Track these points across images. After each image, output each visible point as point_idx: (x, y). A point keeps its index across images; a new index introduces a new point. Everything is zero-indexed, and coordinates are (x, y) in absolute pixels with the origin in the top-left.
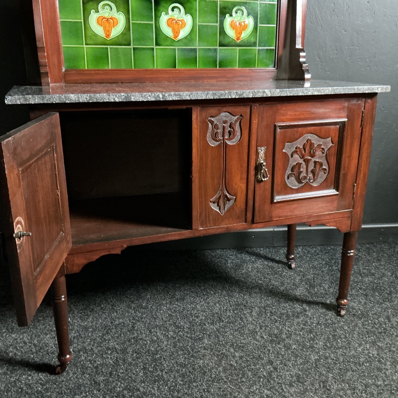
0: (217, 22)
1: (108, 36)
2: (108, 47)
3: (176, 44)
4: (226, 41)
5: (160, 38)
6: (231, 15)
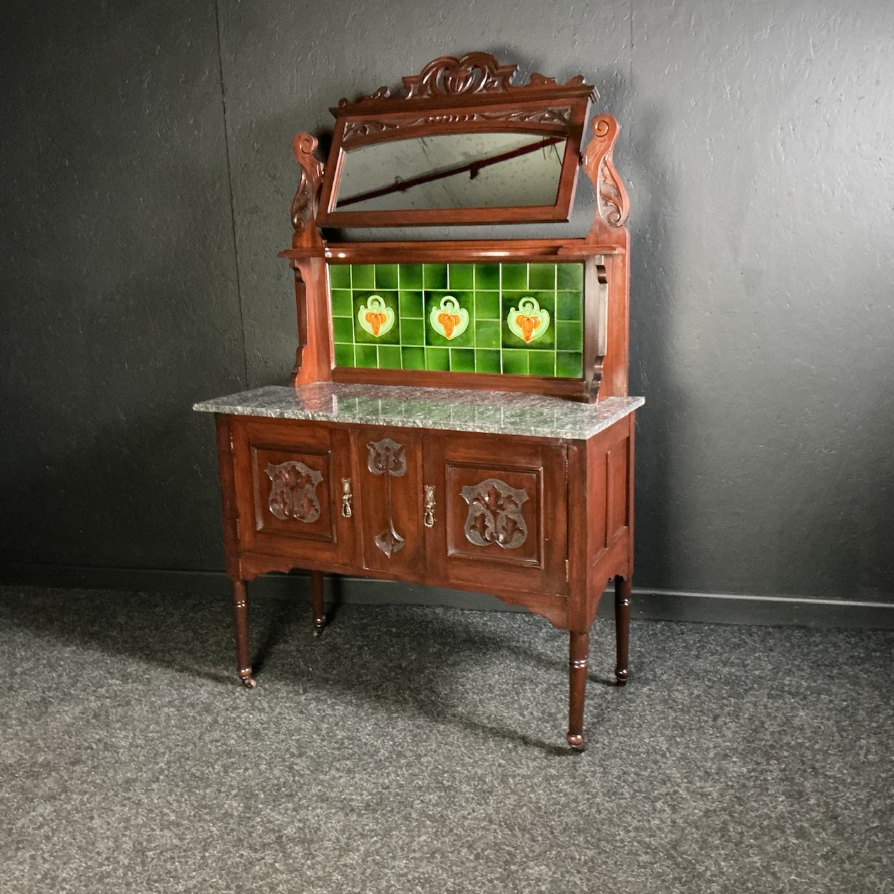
0: (499, 318)
1: (376, 333)
2: (377, 345)
3: (450, 343)
4: (512, 342)
5: (431, 337)
6: (517, 309)
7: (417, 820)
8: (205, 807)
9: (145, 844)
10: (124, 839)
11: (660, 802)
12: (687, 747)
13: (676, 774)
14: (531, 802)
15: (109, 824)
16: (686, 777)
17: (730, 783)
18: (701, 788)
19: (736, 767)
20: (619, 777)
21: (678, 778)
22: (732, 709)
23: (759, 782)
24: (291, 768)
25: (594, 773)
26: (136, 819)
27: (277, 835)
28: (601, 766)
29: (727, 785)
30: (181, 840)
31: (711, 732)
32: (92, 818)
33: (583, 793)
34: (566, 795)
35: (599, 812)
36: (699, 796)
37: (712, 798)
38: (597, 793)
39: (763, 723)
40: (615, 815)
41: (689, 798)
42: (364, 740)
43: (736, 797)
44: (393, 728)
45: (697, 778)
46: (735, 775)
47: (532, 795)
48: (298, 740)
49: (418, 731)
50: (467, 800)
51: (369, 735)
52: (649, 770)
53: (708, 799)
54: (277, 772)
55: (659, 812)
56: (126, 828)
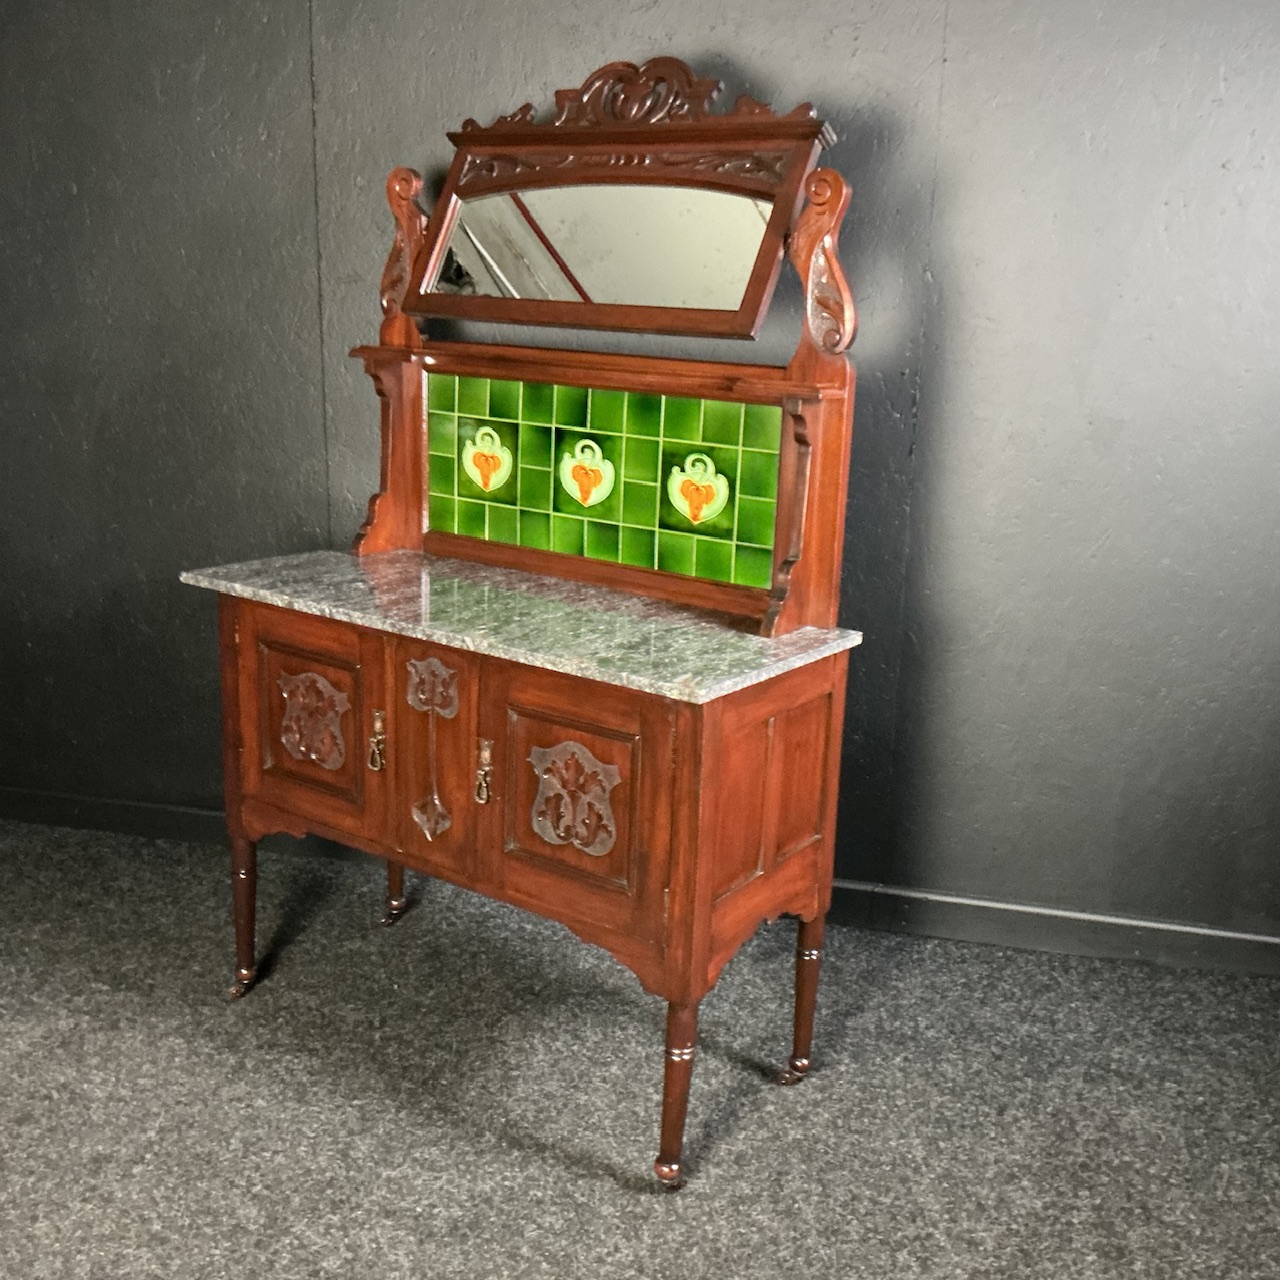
0: (656, 481)
3: (586, 512)
4: (673, 521)
5: (561, 500)
6: (683, 470)
7: (528, 1260)
8: (208, 1212)
9: (108, 1269)
10: (79, 1257)
11: (905, 1252)
12: (955, 1158)
13: (934, 1205)
14: (705, 1238)
15: (59, 1230)
16: (948, 1211)
17: (1014, 1226)
18: (969, 1231)
19: (1026, 1199)
20: (844, 1205)
21: (936, 1212)
22: (1029, 1096)
23: (1058, 1227)
24: (345, 1155)
25: (808, 1194)
26: (102, 1224)
27: (311, 1268)
28: (820, 1181)
29: (1010, 1230)
30: (165, 1266)
31: (993, 1135)
32: (35, 1219)
33: (788, 1228)
34: (761, 1230)
35: (810, 1265)
36: (965, 1246)
37: (985, 1250)
38: (809, 1230)
39: (1073, 1123)
40: (832, 1271)
41: (949, 1247)
42: (463, 1114)
43: (1022, 1250)
44: (509, 1096)
45: (964, 1214)
46: (1023, 1212)
47: (708, 1228)
48: (361, 1107)
49: (547, 1103)
50: (608, 1231)
51: (471, 1105)
52: (892, 1195)
53: (978, 1251)
54: (323, 1161)
55: (902, 1270)
56: (83, 1240)
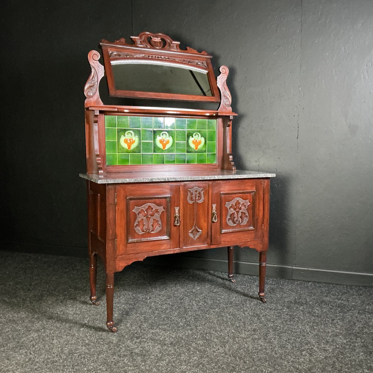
11: (305, 352)
12: (319, 331)
13: (313, 341)
14: (245, 348)
16: (317, 343)
17: (338, 346)
18: (324, 347)
19: (341, 340)
20: (286, 341)
21: (314, 343)
22: (341, 317)
23: (351, 347)
25: (275, 339)
28: (278, 336)
29: (336, 347)
31: (330, 326)
33: (269, 346)
34: (261, 346)
35: (276, 354)
36: (323, 351)
37: (329, 352)
38: (276, 346)
39: (355, 324)
40: (283, 356)
41: (318, 351)
43: (340, 352)
44: (186, 315)
45: (323, 343)
46: (340, 343)
47: (246, 345)
49: (197, 317)
51: (176, 317)
52: (300, 339)
53: (327, 352)
55: (304, 356)
